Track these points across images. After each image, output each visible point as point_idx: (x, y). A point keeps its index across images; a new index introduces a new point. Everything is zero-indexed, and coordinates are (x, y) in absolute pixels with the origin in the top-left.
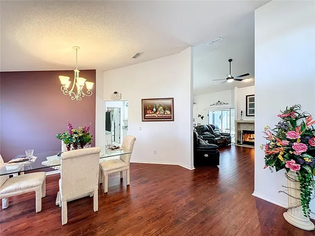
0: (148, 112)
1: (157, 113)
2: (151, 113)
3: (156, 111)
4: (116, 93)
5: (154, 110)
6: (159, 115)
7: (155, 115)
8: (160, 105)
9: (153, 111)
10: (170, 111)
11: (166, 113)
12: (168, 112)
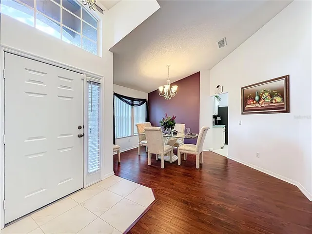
0: (249, 102)
1: (261, 102)
2: (252, 103)
3: (260, 100)
4: (218, 87)
5: (257, 98)
6: (263, 105)
7: (257, 105)
8: (265, 91)
9: (255, 100)
10: (282, 96)
11: (274, 101)
12: (279, 99)
